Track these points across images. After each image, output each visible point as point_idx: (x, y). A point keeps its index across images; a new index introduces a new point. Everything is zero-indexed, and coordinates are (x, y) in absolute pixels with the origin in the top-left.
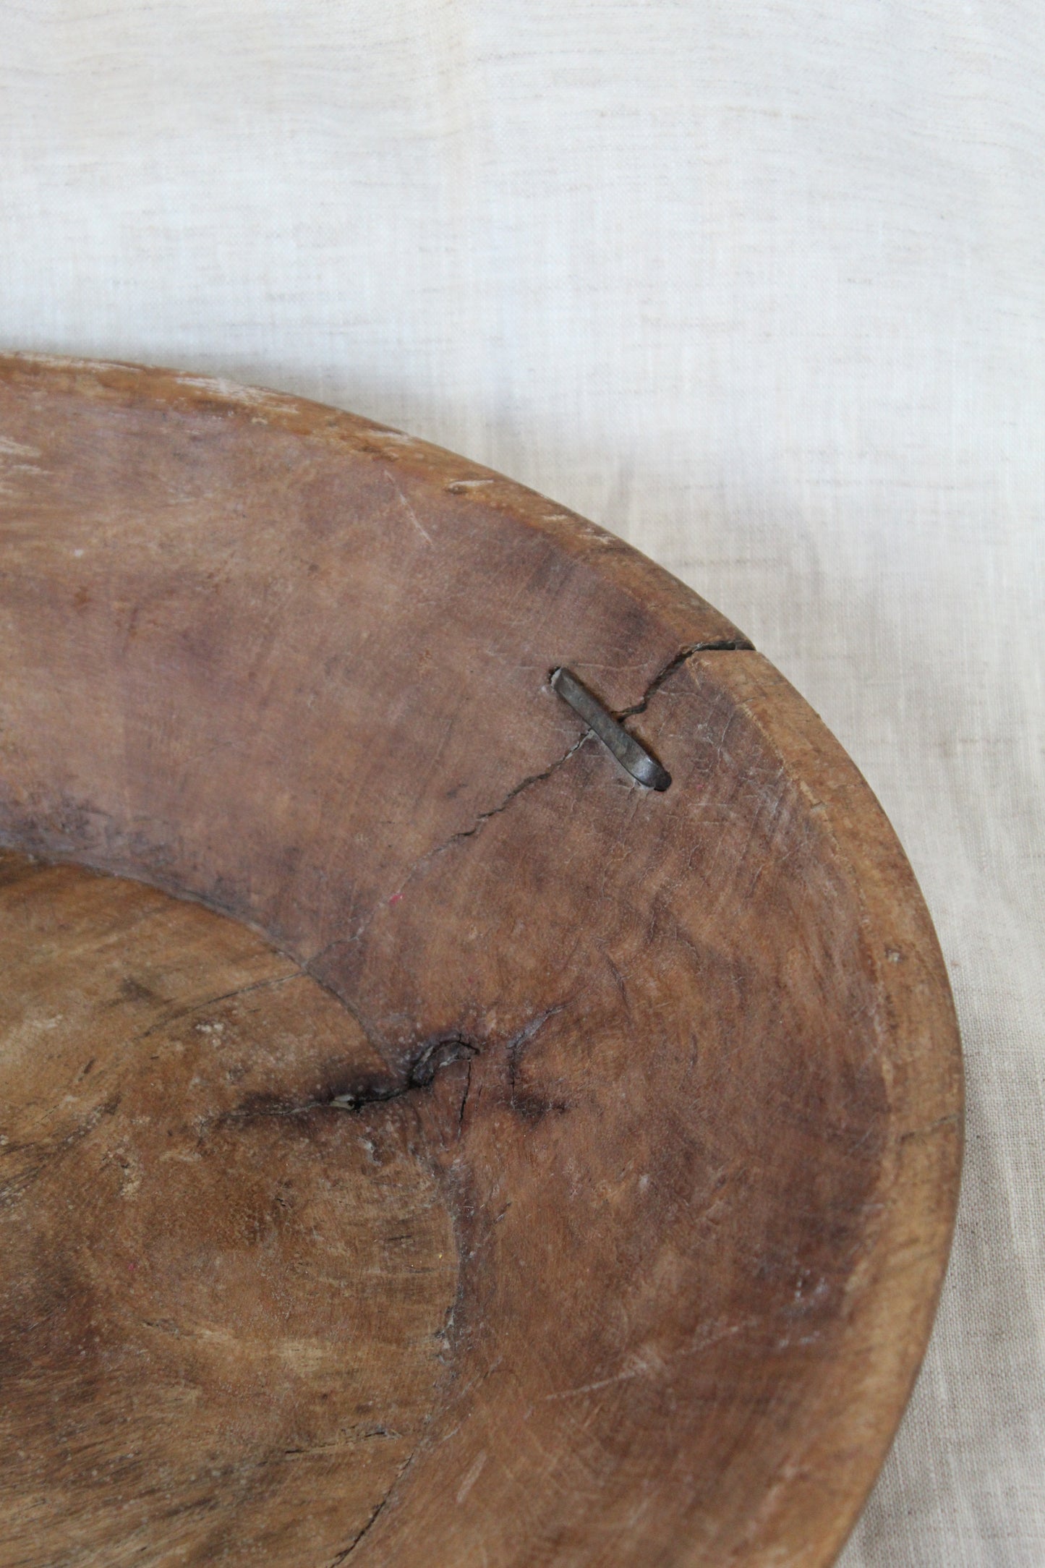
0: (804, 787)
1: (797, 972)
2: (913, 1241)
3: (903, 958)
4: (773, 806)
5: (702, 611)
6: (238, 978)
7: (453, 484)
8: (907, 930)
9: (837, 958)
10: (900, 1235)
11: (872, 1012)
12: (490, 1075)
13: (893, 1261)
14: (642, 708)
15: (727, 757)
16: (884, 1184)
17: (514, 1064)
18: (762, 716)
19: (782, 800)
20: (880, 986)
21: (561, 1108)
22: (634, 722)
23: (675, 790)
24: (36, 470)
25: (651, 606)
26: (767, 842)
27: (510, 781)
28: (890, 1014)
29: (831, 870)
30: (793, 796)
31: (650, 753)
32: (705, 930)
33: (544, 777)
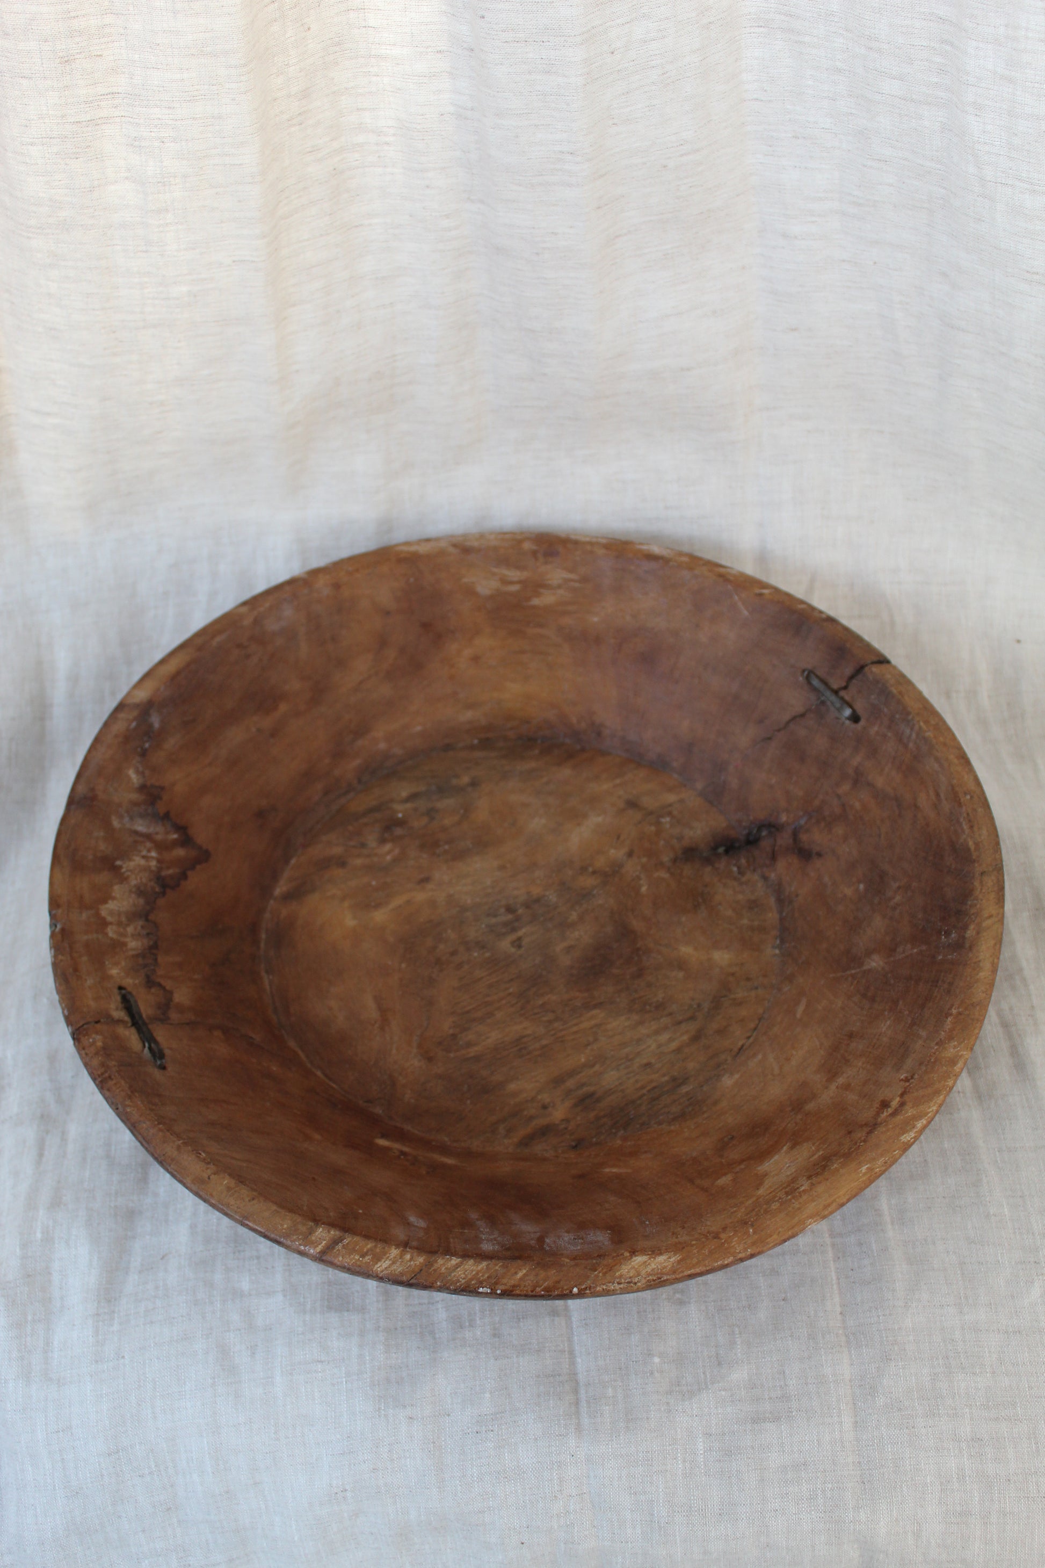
0: (922, 724)
1: (924, 800)
2: (990, 916)
3: (972, 797)
4: (908, 731)
5: (868, 648)
6: (671, 798)
7: (757, 591)
8: (972, 786)
9: (942, 796)
10: (985, 914)
11: (962, 820)
12: (784, 839)
13: (985, 924)
14: (845, 688)
15: (886, 710)
16: (977, 892)
17: (795, 834)
18: (900, 693)
19: (912, 729)
20: (964, 808)
21: (819, 855)
22: (842, 693)
23: (862, 723)
24: (577, 585)
25: (848, 645)
26: (906, 746)
27: (786, 717)
28: (970, 821)
29: (937, 760)
30: (917, 727)
31: (850, 706)
32: (880, 782)
33: (802, 715)
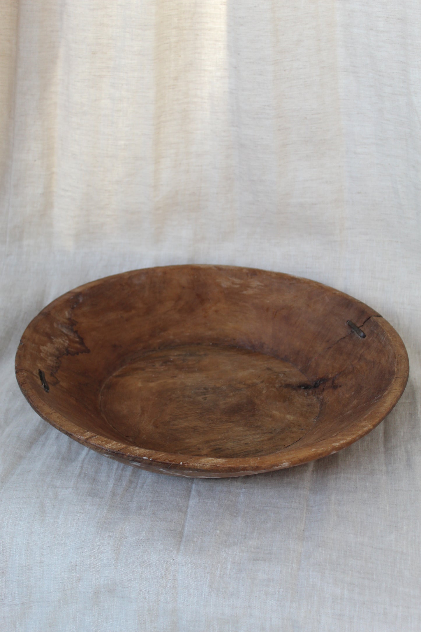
0: (388, 334)
1: (383, 361)
2: (396, 389)
3: (401, 356)
4: (382, 338)
5: (374, 311)
6: (287, 370)
7: (334, 292)
8: (403, 353)
9: (390, 357)
10: (394, 388)
11: (395, 363)
12: (329, 384)
14: (362, 326)
15: (376, 332)
17: (333, 381)
18: (383, 325)
19: (384, 337)
20: (397, 359)
21: (340, 386)
22: (361, 328)
23: (366, 337)
24: (262, 287)
25: (366, 311)
26: (381, 343)
27: (338, 339)
28: (398, 363)
29: (391, 345)
30: (386, 336)
31: (363, 332)
32: (369, 357)
33: (344, 338)
